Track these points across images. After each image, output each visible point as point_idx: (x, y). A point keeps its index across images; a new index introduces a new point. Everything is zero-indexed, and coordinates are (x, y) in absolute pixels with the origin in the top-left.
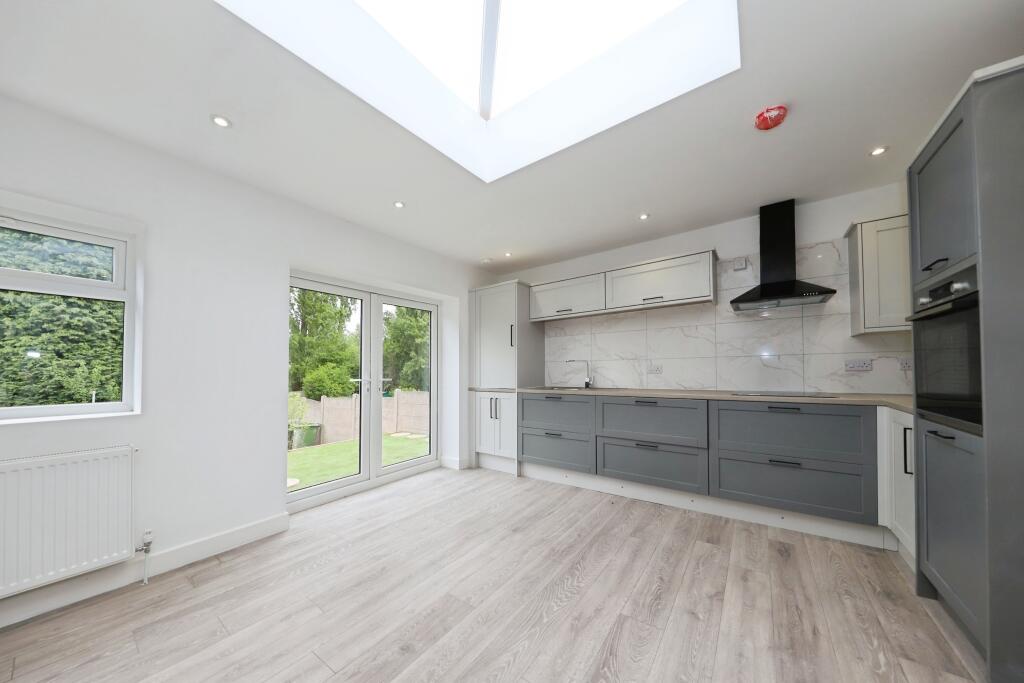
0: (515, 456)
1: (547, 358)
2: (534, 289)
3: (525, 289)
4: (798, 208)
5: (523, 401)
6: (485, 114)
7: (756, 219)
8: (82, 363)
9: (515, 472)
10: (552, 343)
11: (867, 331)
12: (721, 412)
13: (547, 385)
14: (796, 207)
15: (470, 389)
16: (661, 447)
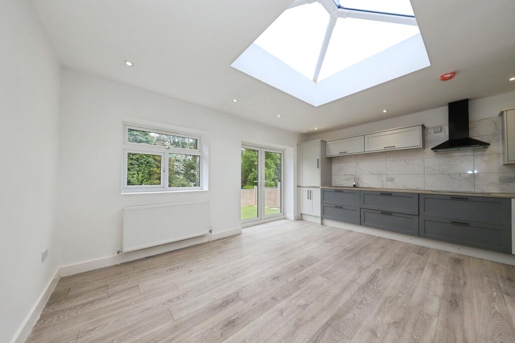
0: (320, 216)
1: (333, 173)
2: (328, 143)
3: (324, 143)
4: (470, 103)
5: (323, 192)
6: (315, 81)
7: (447, 108)
8: (136, 173)
9: (320, 223)
10: (335, 167)
11: (509, 163)
12: (426, 199)
13: (333, 185)
14: (469, 102)
15: (298, 186)
16: (393, 214)
